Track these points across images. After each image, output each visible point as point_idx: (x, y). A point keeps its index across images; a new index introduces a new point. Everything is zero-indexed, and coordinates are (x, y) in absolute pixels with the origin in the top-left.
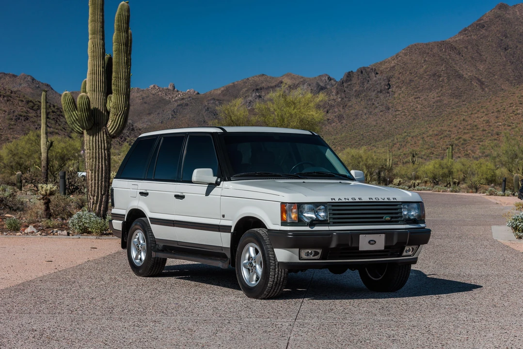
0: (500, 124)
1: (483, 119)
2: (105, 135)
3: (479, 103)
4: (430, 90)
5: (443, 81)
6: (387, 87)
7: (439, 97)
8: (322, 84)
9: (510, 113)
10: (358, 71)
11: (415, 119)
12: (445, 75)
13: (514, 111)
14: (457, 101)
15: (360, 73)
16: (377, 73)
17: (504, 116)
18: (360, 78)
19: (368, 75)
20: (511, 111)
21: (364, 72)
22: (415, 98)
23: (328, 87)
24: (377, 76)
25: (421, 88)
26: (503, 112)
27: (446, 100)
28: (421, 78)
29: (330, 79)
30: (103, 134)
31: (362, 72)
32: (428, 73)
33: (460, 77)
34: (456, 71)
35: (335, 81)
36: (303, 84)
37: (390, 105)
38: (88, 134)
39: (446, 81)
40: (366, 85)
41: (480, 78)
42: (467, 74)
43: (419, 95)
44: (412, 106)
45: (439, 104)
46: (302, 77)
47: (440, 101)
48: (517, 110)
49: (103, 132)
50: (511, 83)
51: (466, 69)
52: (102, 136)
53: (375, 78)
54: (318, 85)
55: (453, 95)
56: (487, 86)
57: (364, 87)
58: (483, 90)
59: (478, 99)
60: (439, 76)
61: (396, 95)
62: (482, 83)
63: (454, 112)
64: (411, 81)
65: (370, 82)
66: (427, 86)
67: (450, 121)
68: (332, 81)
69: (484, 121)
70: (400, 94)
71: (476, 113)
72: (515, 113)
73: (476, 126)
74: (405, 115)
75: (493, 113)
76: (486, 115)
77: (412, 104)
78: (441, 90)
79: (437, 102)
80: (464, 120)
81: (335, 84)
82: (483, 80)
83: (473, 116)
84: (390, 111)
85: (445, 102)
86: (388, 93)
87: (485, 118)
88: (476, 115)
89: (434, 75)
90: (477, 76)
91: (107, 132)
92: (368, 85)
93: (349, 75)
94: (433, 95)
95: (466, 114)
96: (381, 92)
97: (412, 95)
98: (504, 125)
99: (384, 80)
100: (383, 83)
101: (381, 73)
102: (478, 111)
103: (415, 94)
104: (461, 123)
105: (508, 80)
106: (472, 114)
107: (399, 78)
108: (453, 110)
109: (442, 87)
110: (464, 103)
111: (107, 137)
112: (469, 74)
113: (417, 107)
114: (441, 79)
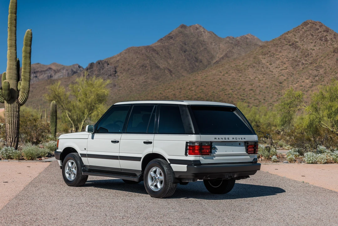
0: (182, 96)
1: (172, 93)
2: (17, 104)
3: (169, 83)
4: (140, 75)
5: (148, 69)
6: (114, 73)
7: (146, 79)
8: (75, 70)
9: (188, 90)
10: (97, 62)
11: (131, 92)
12: (149, 66)
13: (190, 89)
14: (156, 82)
15: (98, 64)
16: (108, 64)
17: (184, 91)
18: (98, 66)
19: (103, 65)
20: (188, 89)
21: (100, 63)
22: (131, 80)
23: (78, 71)
24: (109, 65)
25: (134, 74)
26: (184, 89)
27: (149, 81)
28: (135, 67)
29: (79, 67)
30: (16, 103)
31: (99, 63)
32: (139, 65)
33: (158, 67)
34: (156, 64)
35: (82, 68)
36: (63, 70)
37: (116, 84)
38: (7, 103)
39: (150, 70)
40: (102, 71)
41: (170, 68)
42: (162, 66)
43: (134, 78)
44: (130, 84)
45: (145, 83)
46: (62, 65)
47: (146, 82)
48: (192, 88)
49: (16, 102)
50: (188, 72)
51: (162, 63)
52: (15, 104)
53: (107, 67)
54: (72, 70)
55: (154, 78)
56: (174, 74)
57: (100, 72)
58: (171, 75)
59: (168, 81)
60: (146, 67)
61: (120, 78)
62: (171, 72)
63: (154, 88)
64: (129, 69)
65: (104, 70)
66: (138, 73)
67: (152, 94)
68: (81, 69)
69: (172, 94)
70: (122, 77)
71: (167, 89)
72: (191, 90)
73: (168, 97)
74: (125, 90)
75: (177, 89)
76: (174, 90)
77: (129, 83)
78: (147, 75)
79: (144, 82)
80: (160, 93)
81: (83, 70)
82: (172, 70)
83: (166, 91)
84: (116, 87)
85: (149, 82)
86: (115, 76)
87: (173, 92)
88: (168, 91)
89: (143, 66)
90: (168, 67)
91: (18, 102)
92: (103, 71)
93: (92, 65)
94: (142, 78)
95: (161, 90)
96: (111, 75)
97: (130, 78)
98: (184, 97)
99: (113, 68)
100: (112, 70)
101: (111, 64)
102: (169, 88)
103: (131, 77)
104: (159, 95)
105: (186, 70)
106: (165, 90)
107: (121, 67)
108: (154, 87)
109: (147, 73)
110: (160, 83)
111: (18, 105)
112: (163, 66)
113: (132, 85)
114: (147, 68)
